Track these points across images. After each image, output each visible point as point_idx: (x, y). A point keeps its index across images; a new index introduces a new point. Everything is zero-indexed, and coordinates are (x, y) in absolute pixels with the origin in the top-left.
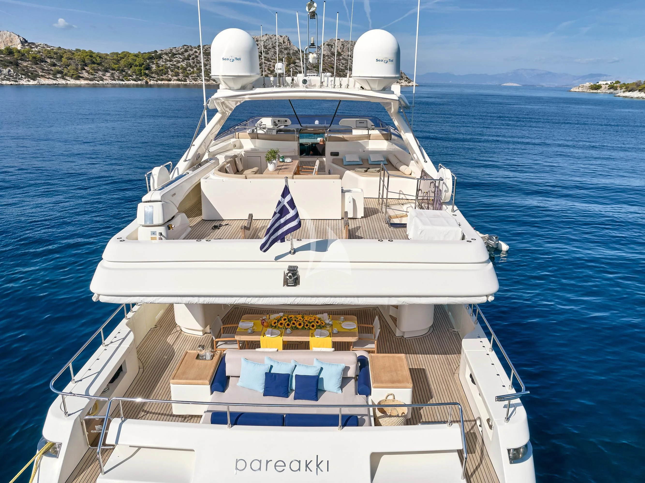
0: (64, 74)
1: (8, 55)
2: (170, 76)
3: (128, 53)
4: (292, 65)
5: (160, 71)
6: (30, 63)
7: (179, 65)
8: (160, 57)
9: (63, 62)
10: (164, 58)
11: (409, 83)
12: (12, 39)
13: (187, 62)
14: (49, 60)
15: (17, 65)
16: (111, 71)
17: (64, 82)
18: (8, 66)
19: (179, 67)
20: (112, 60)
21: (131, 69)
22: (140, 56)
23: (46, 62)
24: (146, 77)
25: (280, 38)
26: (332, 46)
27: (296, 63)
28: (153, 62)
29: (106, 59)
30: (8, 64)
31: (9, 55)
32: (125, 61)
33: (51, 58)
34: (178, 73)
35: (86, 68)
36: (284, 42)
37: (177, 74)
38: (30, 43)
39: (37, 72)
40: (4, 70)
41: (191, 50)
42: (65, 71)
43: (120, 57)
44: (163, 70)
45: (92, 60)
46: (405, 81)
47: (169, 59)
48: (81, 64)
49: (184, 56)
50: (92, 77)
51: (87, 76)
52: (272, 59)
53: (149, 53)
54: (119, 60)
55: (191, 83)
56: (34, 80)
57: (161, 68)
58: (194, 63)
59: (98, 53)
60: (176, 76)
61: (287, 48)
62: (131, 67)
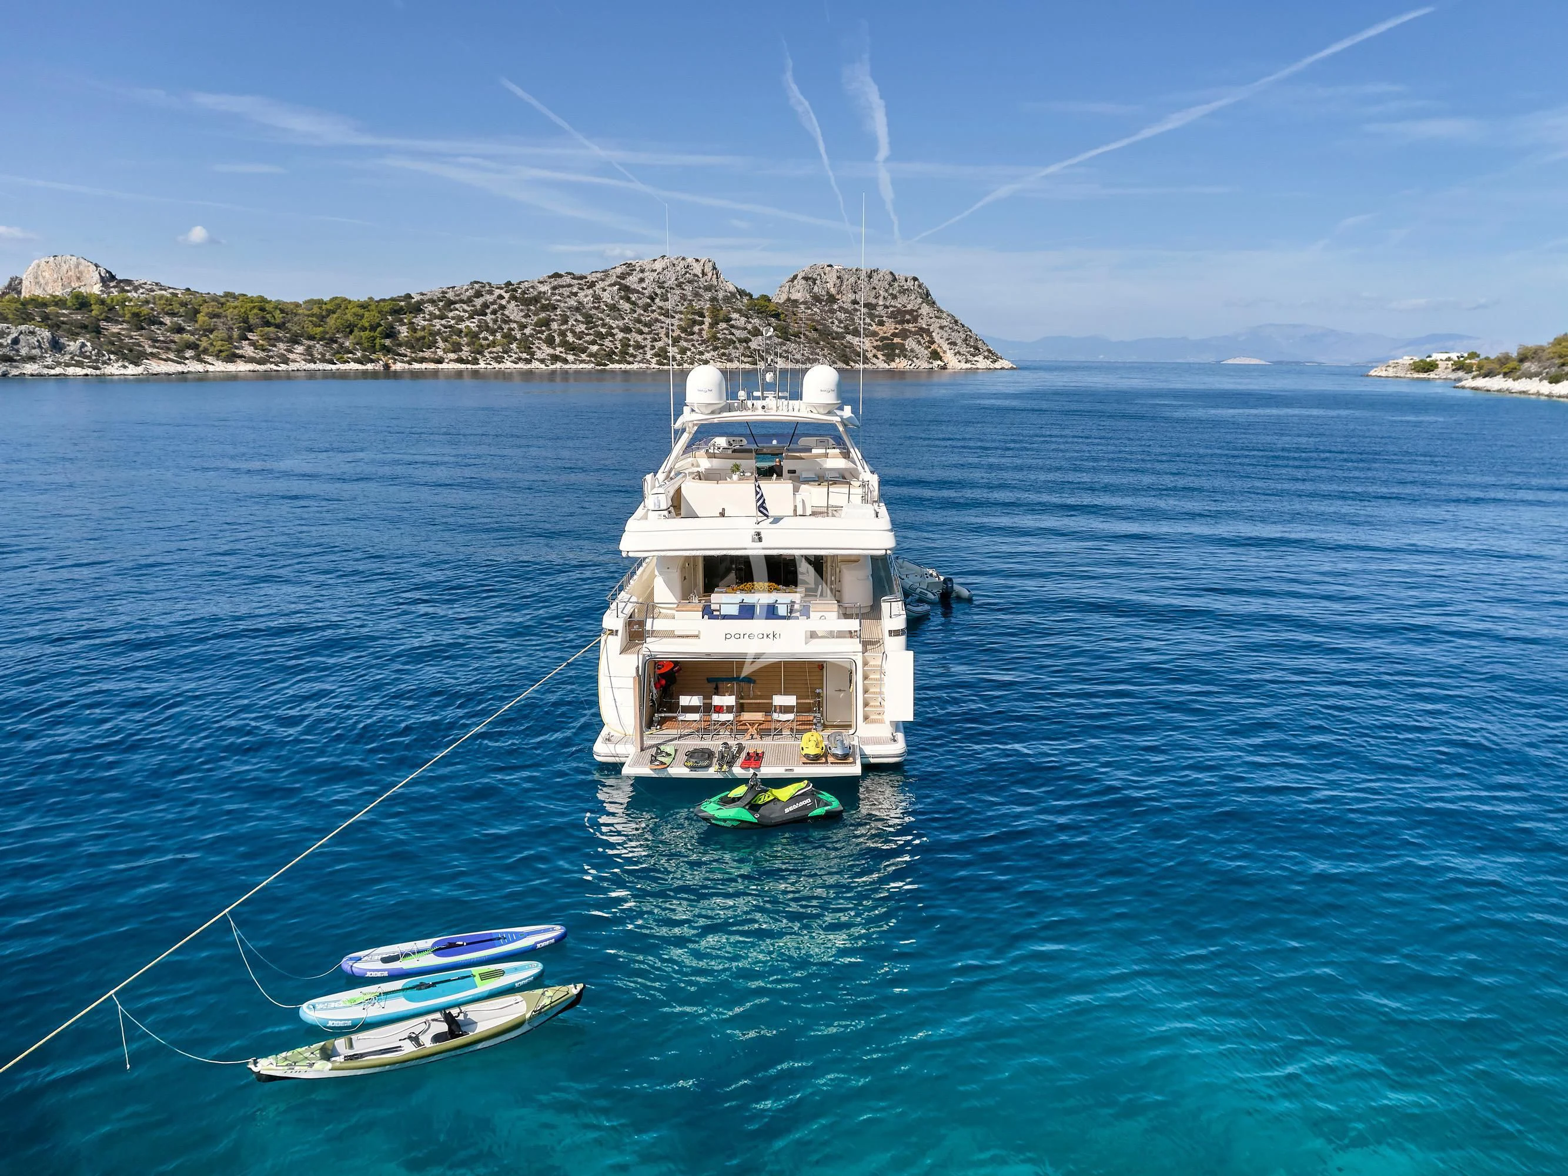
0: (201, 349)
1: (77, 309)
2: (440, 353)
3: (345, 300)
4: (723, 325)
5: (418, 340)
6: (125, 326)
7: (462, 326)
8: (417, 309)
9: (200, 322)
10: (426, 310)
11: (994, 361)
12: (81, 272)
13: (479, 321)
14: (167, 320)
15: (98, 331)
16: (305, 342)
17: (199, 367)
18: (78, 334)
19: (461, 331)
20: (308, 316)
21: (351, 337)
22: (373, 307)
23: (161, 323)
24: (385, 355)
25: (695, 264)
26: (814, 281)
27: (730, 319)
28: (401, 321)
29: (296, 314)
30: (77, 330)
31: (80, 309)
32: (337, 318)
33: (173, 314)
34: (459, 344)
35: (250, 335)
36: (704, 274)
37: (457, 348)
38: (121, 281)
39: (140, 346)
40: (72, 343)
41: (490, 292)
42: (204, 343)
43: (327, 310)
44: (424, 338)
45: (263, 317)
46: (985, 357)
47: (437, 313)
48: (239, 328)
49: (474, 306)
50: (262, 354)
51: (252, 354)
52: (676, 312)
53: (392, 299)
54: (323, 317)
55: (489, 367)
56: (137, 364)
57: (420, 334)
58: (495, 321)
59: (279, 302)
60: (454, 352)
61: (712, 285)
62: (351, 332)
